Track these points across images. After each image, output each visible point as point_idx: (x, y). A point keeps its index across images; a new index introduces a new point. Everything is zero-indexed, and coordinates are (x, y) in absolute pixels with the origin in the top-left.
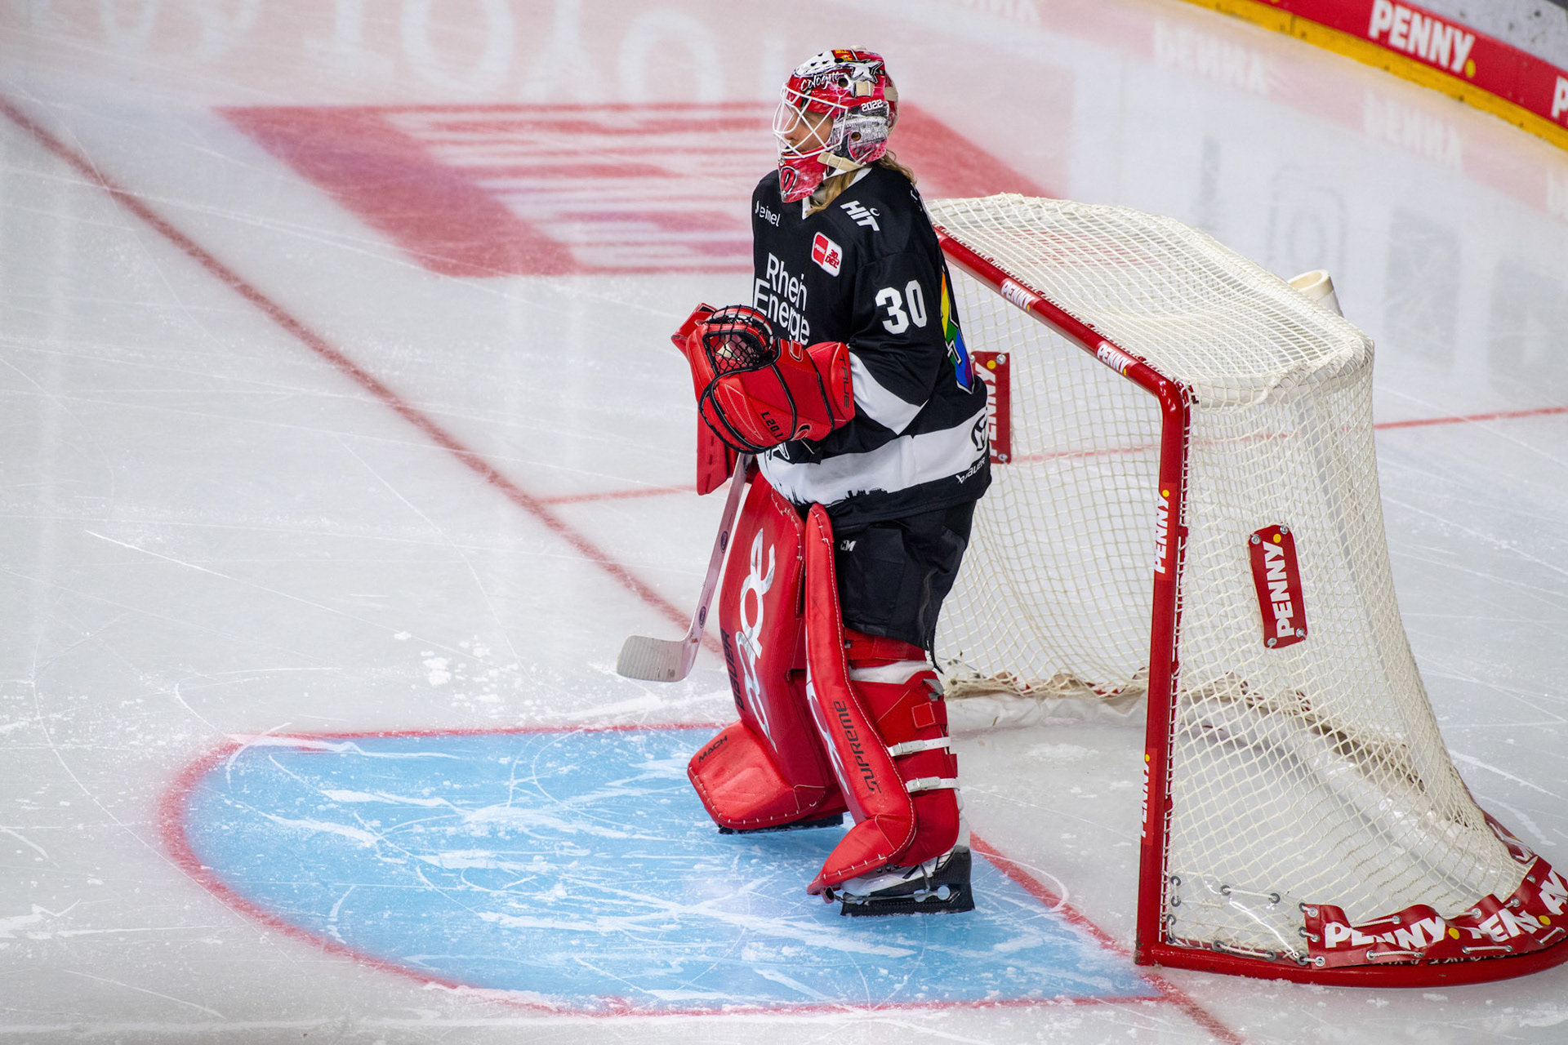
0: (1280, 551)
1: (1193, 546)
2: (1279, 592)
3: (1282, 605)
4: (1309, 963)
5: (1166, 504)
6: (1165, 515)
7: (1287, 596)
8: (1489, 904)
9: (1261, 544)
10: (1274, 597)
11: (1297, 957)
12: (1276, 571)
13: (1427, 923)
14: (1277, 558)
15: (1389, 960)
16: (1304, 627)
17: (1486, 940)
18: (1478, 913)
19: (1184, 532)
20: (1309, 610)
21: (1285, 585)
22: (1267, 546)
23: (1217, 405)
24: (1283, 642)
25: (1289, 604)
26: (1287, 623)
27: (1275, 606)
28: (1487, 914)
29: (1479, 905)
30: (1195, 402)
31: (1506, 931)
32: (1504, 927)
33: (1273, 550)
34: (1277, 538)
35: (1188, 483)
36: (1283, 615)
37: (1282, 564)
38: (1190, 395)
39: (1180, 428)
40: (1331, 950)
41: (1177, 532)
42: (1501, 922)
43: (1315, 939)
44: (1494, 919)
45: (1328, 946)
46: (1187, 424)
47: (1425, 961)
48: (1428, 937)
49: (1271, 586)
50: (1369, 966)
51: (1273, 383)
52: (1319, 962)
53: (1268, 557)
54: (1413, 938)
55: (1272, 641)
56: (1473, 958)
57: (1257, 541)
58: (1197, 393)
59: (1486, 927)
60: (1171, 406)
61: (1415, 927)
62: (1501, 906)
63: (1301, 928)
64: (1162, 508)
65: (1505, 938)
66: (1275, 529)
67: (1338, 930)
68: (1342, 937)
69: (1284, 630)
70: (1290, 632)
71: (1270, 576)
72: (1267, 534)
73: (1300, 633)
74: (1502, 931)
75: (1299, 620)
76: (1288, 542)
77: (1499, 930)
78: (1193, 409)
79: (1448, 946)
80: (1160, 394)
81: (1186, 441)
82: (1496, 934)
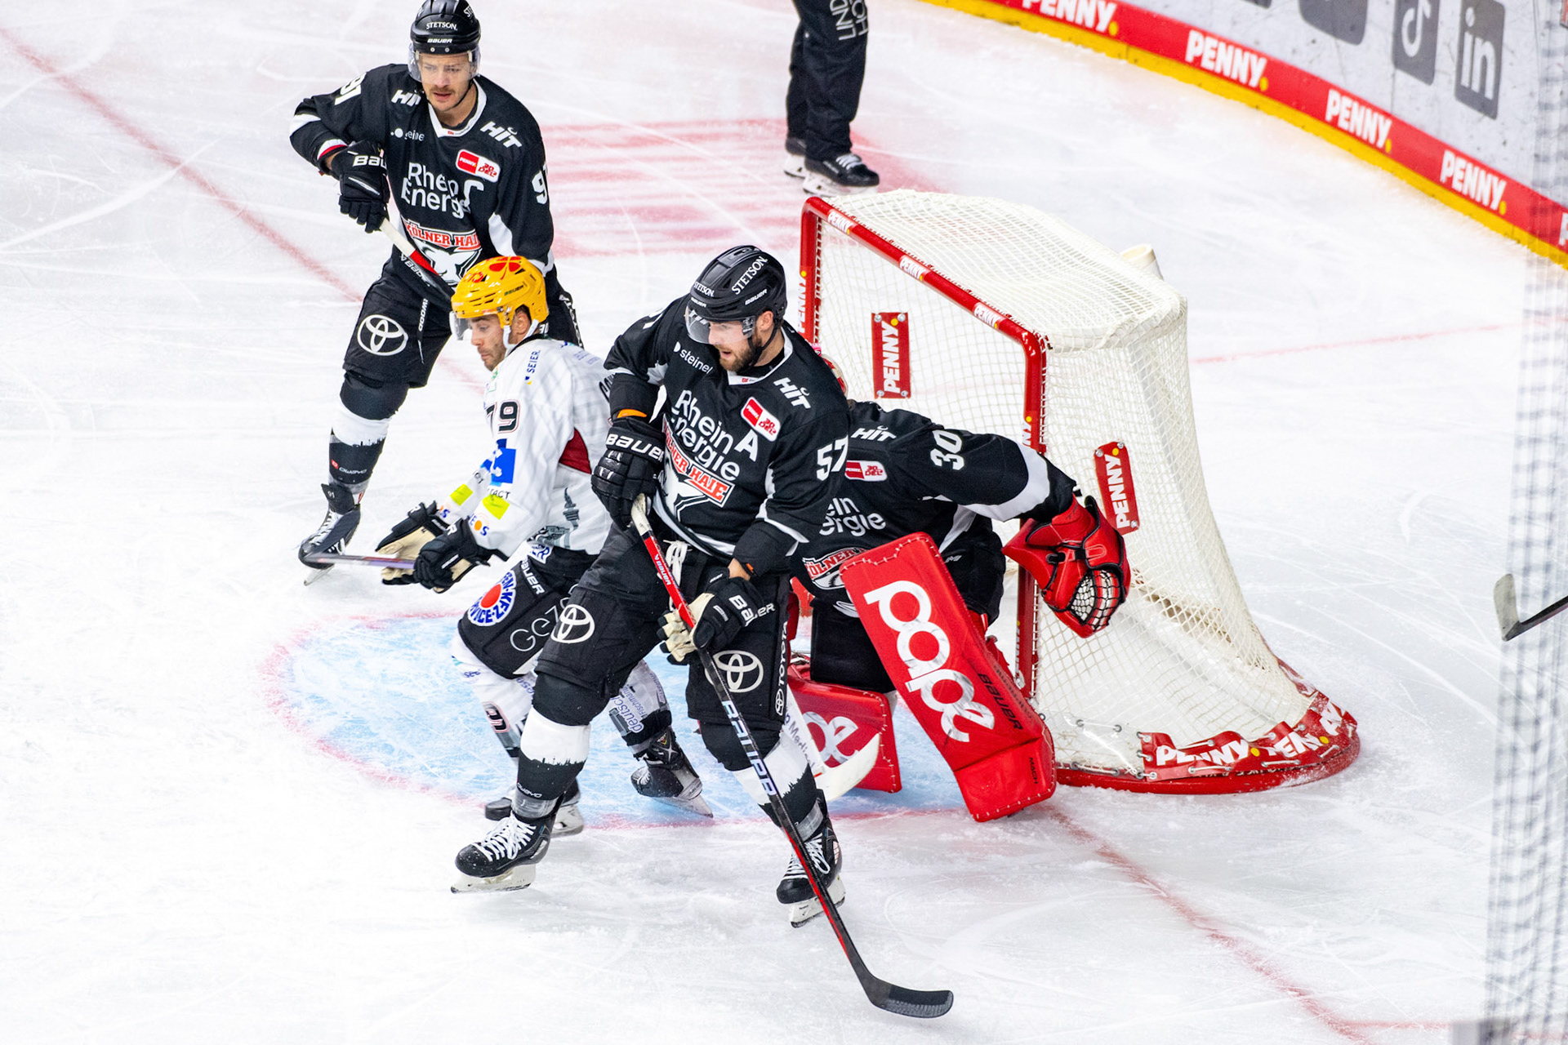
0: (1118, 461)
2: (1118, 493)
3: (1120, 503)
4: (1145, 777)
5: (1029, 428)
6: (1029, 436)
7: (1124, 496)
8: (1281, 728)
9: (1103, 457)
10: (1114, 497)
11: (1135, 773)
12: (1115, 478)
13: (1234, 744)
14: (1116, 467)
15: (1206, 774)
16: (1137, 519)
17: (1280, 756)
18: (1273, 736)
20: (1141, 506)
21: (1122, 487)
22: (1108, 458)
23: (1068, 349)
25: (1125, 502)
26: (1124, 517)
27: (1115, 504)
28: (1281, 737)
29: (1274, 730)
30: (1050, 348)
31: (1295, 749)
32: (1294, 746)
33: (1113, 461)
34: (1115, 451)
35: (1046, 410)
36: (1122, 510)
37: (1119, 471)
38: (1046, 343)
39: (1039, 369)
40: (1162, 767)
42: (1291, 743)
43: (1149, 759)
44: (1285, 740)
45: (1158, 764)
46: (1044, 365)
47: (1233, 773)
48: (1236, 755)
49: (1111, 489)
50: (1191, 778)
51: (1110, 332)
52: (1153, 776)
53: (1109, 466)
54: (1224, 757)
56: (1270, 770)
57: (1100, 454)
58: (1052, 341)
59: (1280, 746)
60: (1031, 352)
61: (1225, 748)
62: (1290, 730)
63: (1139, 751)
64: (1026, 430)
65: (1294, 754)
66: (1114, 445)
67: (1167, 752)
68: (1170, 757)
69: (1123, 522)
70: (1126, 523)
71: (1110, 481)
72: (1108, 449)
73: (1134, 524)
74: (1291, 749)
75: (1133, 514)
76: (1124, 454)
77: (1290, 748)
78: (1049, 353)
79: (1251, 762)
80: (1023, 342)
81: (1044, 378)
82: (1287, 751)
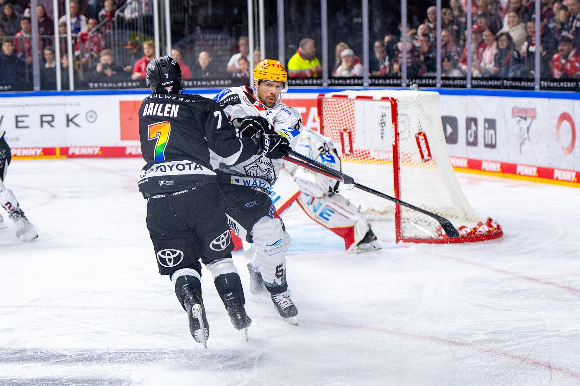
0: (423, 138)
1: (401, 137)
2: (424, 148)
3: (425, 151)
4: (439, 239)
7: (426, 149)
11: (435, 238)
12: (423, 143)
13: (465, 229)
17: (480, 232)
18: (478, 227)
19: (398, 134)
20: (431, 152)
21: (425, 146)
22: (420, 136)
24: (426, 161)
25: (427, 151)
26: (427, 156)
27: (423, 152)
28: (480, 226)
33: (421, 138)
34: (422, 134)
35: (398, 121)
36: (426, 153)
37: (424, 141)
38: (397, 100)
39: (395, 107)
40: (444, 235)
41: (397, 134)
42: (483, 228)
43: (440, 233)
46: (397, 106)
47: (467, 237)
48: (467, 232)
49: (421, 147)
51: (417, 96)
52: (441, 238)
54: (463, 232)
55: (424, 160)
56: (478, 236)
57: (417, 135)
58: (399, 99)
59: (480, 229)
60: (393, 102)
61: (463, 230)
62: (483, 225)
63: (436, 231)
64: (393, 128)
65: (485, 231)
66: (421, 132)
69: (426, 157)
70: (428, 158)
71: (421, 144)
72: (420, 134)
73: (430, 158)
75: (429, 155)
76: (425, 136)
78: (398, 103)
79: (471, 233)
80: (390, 101)
81: (397, 111)
82: (483, 230)
